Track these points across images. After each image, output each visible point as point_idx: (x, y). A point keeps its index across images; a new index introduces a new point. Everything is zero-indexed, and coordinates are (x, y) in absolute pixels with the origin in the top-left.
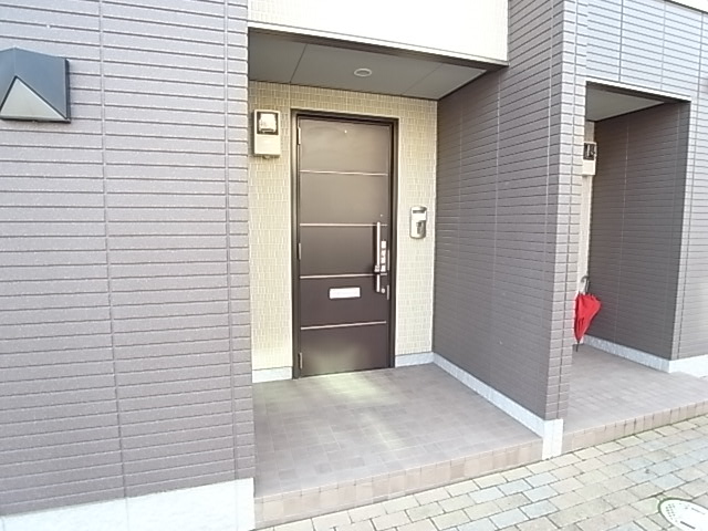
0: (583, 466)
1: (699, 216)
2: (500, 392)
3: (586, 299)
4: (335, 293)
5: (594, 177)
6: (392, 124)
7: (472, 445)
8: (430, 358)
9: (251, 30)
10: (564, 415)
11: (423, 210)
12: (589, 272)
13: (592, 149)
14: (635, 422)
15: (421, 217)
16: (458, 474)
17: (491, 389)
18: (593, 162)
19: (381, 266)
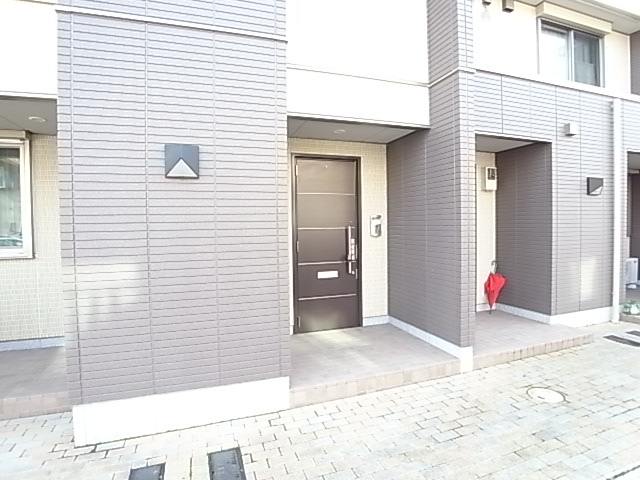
0: (486, 375)
1: (563, 217)
2: (434, 334)
3: (496, 277)
4: (322, 275)
5: (497, 191)
6: (357, 160)
7: (416, 364)
8: (387, 320)
9: (289, 117)
10: (473, 345)
11: (379, 217)
12: (497, 257)
13: (493, 173)
14: (521, 351)
15: (378, 222)
16: (408, 380)
17: (428, 334)
18: (495, 181)
19: (352, 256)
